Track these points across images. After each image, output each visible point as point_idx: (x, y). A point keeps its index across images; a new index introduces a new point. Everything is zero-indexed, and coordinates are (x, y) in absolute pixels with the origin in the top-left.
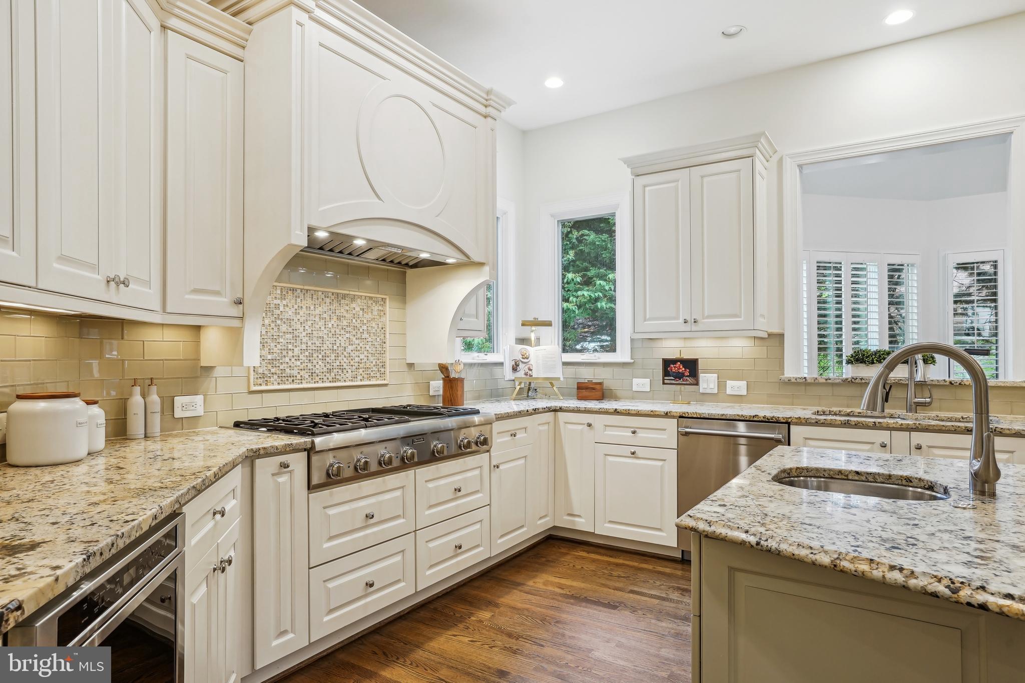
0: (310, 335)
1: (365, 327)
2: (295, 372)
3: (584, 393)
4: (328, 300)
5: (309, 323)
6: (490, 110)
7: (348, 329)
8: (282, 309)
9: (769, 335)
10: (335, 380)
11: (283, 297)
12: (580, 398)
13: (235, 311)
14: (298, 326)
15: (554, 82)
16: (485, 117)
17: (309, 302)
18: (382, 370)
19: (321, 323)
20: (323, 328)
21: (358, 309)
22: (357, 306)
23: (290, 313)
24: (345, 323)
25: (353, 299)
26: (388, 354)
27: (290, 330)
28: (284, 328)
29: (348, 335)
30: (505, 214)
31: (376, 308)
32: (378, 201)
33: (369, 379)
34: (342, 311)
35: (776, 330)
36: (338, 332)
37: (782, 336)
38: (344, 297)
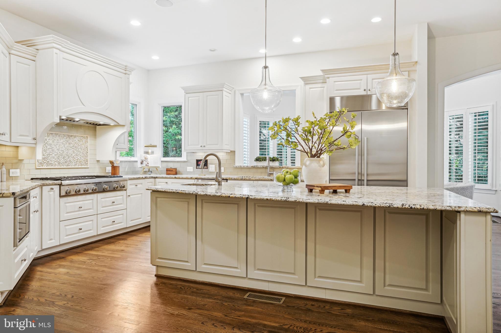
0: (58, 150)
1: (80, 147)
2: (53, 162)
3: (169, 172)
4: (65, 137)
5: (58, 145)
6: (127, 72)
7: (73, 148)
8: (48, 140)
9: (231, 151)
10: (68, 165)
11: (48, 136)
12: (167, 174)
13: (34, 142)
14: (54, 146)
15: (155, 58)
16: (125, 74)
17: (58, 138)
18: (87, 162)
19: (63, 145)
20: (63, 147)
21: (77, 140)
22: (76, 139)
23: (51, 142)
24: (72, 145)
25: (75, 137)
26: (89, 156)
27: (51, 148)
28: (49, 147)
29: (73, 150)
30: (140, 103)
31: (84, 140)
32: (83, 106)
33: (81, 165)
34: (70, 141)
35: (232, 150)
36: (69, 148)
37: (235, 151)
38: (71, 136)
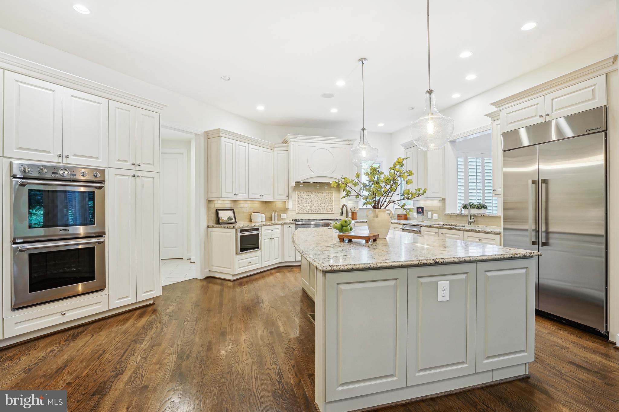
0: (311, 202)
1: (326, 199)
2: (307, 210)
3: (399, 218)
4: (315, 194)
5: (311, 199)
6: (350, 143)
7: (321, 200)
8: (303, 196)
9: (443, 199)
10: (318, 212)
11: (304, 194)
12: (398, 219)
13: (287, 198)
14: (308, 200)
15: (381, 125)
16: (349, 144)
17: (310, 194)
18: (332, 210)
19: (314, 199)
20: (314, 200)
21: (324, 195)
22: (324, 194)
23: (306, 197)
24: (320, 198)
25: (323, 193)
26: (333, 206)
27: (306, 201)
28: (304, 200)
29: (321, 201)
30: (382, 161)
31: (330, 194)
32: (313, 173)
33: (328, 212)
34: (319, 196)
35: (444, 197)
36: (318, 201)
37: (445, 199)
38: (320, 192)
